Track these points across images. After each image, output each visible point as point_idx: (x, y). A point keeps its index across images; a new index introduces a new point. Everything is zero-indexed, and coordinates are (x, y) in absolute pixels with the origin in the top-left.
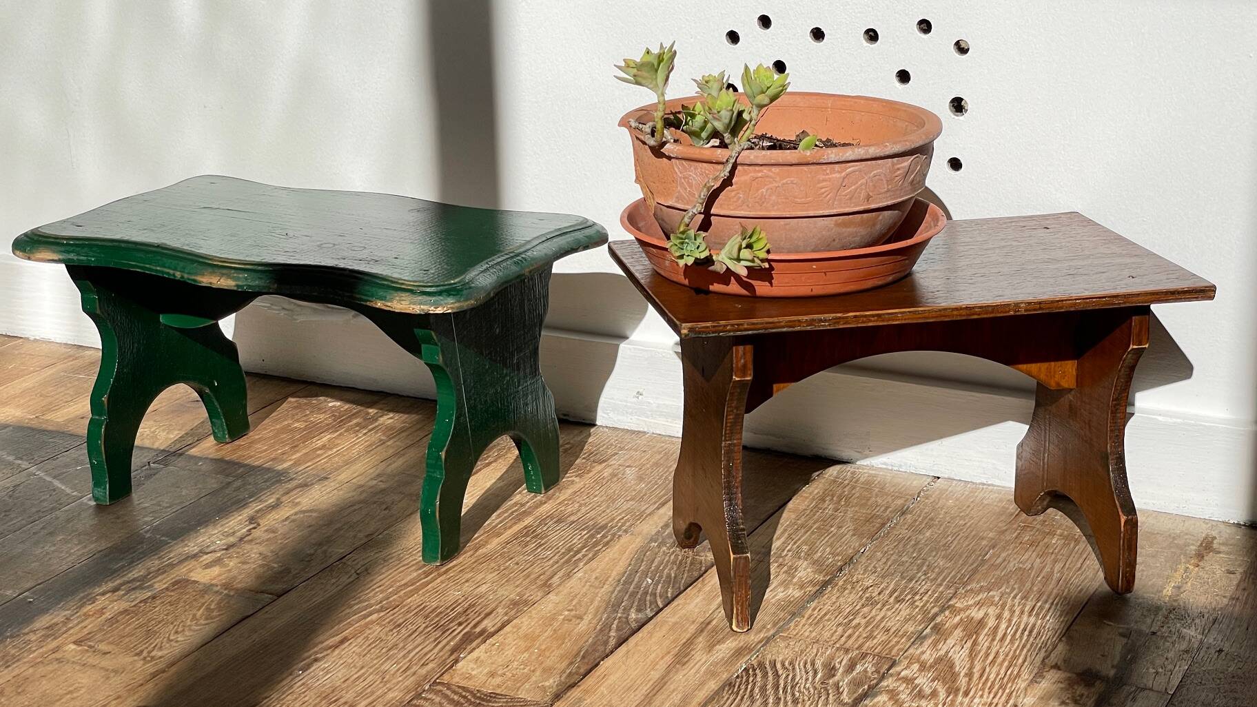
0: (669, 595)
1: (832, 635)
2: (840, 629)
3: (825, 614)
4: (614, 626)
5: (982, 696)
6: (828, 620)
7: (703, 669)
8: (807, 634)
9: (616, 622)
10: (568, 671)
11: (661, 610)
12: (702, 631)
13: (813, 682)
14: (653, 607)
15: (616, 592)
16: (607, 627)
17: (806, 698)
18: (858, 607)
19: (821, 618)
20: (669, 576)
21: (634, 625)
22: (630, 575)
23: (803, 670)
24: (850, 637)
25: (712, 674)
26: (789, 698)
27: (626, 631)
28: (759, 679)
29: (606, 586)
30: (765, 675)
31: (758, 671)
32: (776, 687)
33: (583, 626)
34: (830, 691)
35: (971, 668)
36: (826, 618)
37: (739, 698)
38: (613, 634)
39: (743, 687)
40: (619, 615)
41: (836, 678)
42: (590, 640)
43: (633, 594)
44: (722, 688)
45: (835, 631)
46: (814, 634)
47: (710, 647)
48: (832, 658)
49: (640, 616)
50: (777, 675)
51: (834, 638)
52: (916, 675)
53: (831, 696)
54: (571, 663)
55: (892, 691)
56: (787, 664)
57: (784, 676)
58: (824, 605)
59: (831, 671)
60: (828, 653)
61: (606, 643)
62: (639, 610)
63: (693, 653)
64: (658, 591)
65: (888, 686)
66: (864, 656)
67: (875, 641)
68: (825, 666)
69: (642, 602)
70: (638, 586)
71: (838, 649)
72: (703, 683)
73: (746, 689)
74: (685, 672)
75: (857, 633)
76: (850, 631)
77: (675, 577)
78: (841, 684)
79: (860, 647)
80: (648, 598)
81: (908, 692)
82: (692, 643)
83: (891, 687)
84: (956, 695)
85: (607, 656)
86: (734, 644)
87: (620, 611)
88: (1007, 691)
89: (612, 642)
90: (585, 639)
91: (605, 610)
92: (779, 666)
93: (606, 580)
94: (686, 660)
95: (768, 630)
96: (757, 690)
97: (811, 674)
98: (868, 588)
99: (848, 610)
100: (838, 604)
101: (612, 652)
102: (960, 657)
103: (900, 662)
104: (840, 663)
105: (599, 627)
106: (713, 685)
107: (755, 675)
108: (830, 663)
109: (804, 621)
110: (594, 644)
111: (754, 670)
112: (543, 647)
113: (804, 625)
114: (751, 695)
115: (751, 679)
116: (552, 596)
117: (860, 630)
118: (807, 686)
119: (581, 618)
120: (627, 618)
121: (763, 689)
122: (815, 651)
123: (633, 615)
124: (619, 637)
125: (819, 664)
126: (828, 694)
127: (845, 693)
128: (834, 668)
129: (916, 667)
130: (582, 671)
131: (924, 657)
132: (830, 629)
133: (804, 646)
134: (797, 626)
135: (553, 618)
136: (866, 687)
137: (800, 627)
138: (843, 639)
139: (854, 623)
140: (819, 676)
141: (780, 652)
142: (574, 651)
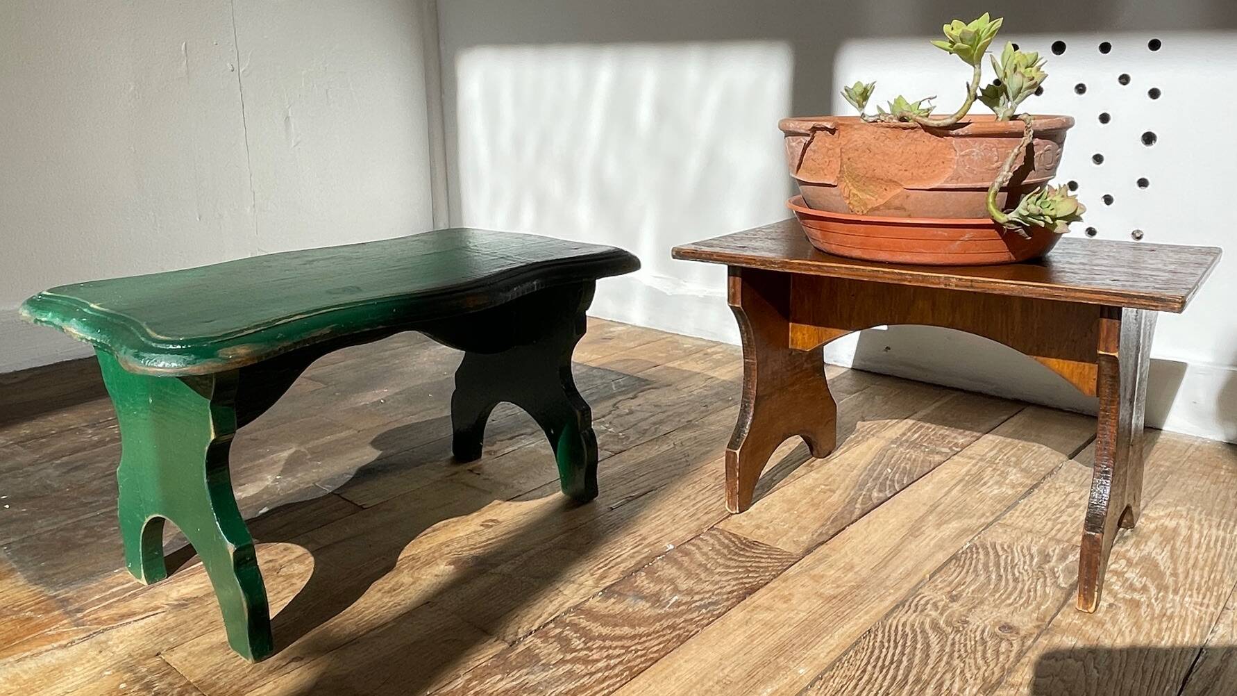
0: (905, 482)
1: (1044, 527)
2: (1050, 524)
3: (1036, 510)
4: (860, 500)
5: (1191, 596)
6: (1039, 515)
7: (932, 543)
8: (1021, 524)
9: (861, 498)
10: (819, 531)
11: (898, 492)
12: (931, 512)
13: (1030, 565)
14: (892, 489)
15: (863, 476)
16: (853, 501)
17: (1026, 578)
18: (1063, 508)
19: (1033, 513)
20: (905, 468)
21: (875, 501)
22: (875, 464)
23: (1021, 554)
24: (1059, 530)
25: (940, 547)
26: (1010, 577)
27: (870, 505)
28: (981, 556)
29: (855, 471)
30: (987, 554)
31: (980, 550)
32: (998, 565)
33: (835, 498)
34: (1047, 576)
35: (1175, 569)
36: (1037, 513)
37: (965, 570)
38: (858, 506)
39: (968, 562)
40: (864, 493)
41: (1052, 564)
42: (840, 509)
43: (877, 478)
44: (950, 560)
45: (1046, 525)
46: (1027, 525)
47: (939, 525)
48: (1046, 546)
49: (881, 495)
50: (997, 555)
51: (1045, 530)
52: (1125, 570)
53: (1048, 579)
54: (823, 525)
56: (1006, 547)
57: (1004, 557)
58: (1034, 502)
59: (1046, 558)
60: (1042, 541)
61: (852, 513)
62: (880, 491)
63: (924, 528)
64: (896, 478)
68: (1040, 552)
69: (883, 484)
70: (880, 474)
71: (1050, 539)
72: (932, 555)
73: (971, 564)
74: (917, 543)
75: (1065, 529)
76: (1059, 526)
77: (910, 470)
78: (1056, 570)
79: (1070, 540)
80: (888, 482)
81: (1120, 584)
82: (923, 521)
84: (1167, 592)
85: (852, 523)
86: (959, 525)
87: (865, 490)
88: (1215, 594)
89: (857, 512)
90: (835, 508)
91: (854, 488)
92: (999, 548)
93: (856, 466)
94: (917, 533)
95: (987, 517)
96: (980, 566)
97: (1027, 558)
98: (1069, 493)
99: (1054, 509)
100: (1045, 503)
101: (856, 520)
102: (1162, 558)
104: (1054, 551)
105: (847, 500)
106: (941, 557)
107: (978, 553)
108: (1045, 551)
109: (1017, 514)
110: (842, 512)
111: (977, 549)
112: (802, 510)
113: (1018, 517)
114: (975, 570)
115: (975, 556)
116: (813, 474)
117: (1068, 526)
118: (1026, 567)
119: (834, 492)
120: (870, 496)
121: (986, 566)
122: (1030, 539)
123: (875, 494)
124: (863, 509)
125: (1034, 550)
126: (1045, 578)
127: (1061, 579)
128: (1048, 555)
129: (1123, 562)
130: (831, 532)
131: (1130, 555)
132: (1041, 523)
133: (1019, 534)
134: (1011, 517)
135: (812, 489)
137: (1014, 518)
138: (1054, 532)
139: (1061, 520)
140: (1036, 560)
141: (999, 536)
142: (826, 517)
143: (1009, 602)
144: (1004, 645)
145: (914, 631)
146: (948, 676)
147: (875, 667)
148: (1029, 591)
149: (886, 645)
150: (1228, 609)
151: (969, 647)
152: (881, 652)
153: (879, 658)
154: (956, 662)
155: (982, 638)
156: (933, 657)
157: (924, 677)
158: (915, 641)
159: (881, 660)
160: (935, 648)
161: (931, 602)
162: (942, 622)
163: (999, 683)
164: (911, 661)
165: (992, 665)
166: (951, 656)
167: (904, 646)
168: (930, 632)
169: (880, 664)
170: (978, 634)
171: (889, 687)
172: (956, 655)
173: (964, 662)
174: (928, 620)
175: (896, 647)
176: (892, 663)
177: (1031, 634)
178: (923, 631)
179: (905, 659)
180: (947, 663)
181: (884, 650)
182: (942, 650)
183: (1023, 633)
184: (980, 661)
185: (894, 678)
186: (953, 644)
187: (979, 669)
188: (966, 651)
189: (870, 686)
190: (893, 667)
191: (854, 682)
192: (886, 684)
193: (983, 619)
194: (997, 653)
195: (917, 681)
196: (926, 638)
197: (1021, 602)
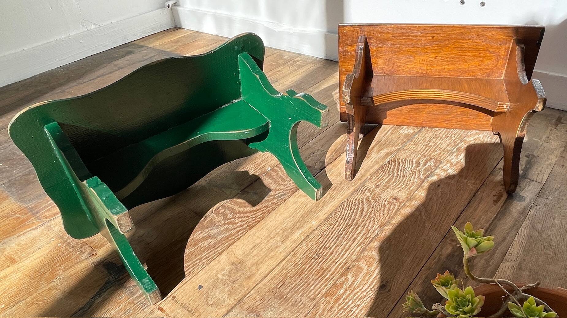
2: (424, 147)
3: (420, 141)
6: (420, 143)
7: (374, 160)
8: (412, 148)
10: (330, 157)
12: (377, 145)
13: (411, 169)
17: (408, 175)
18: (432, 139)
19: (418, 142)
23: (409, 163)
24: (427, 151)
25: (377, 162)
26: (402, 175)
28: (392, 166)
30: (395, 165)
31: (393, 162)
32: (398, 169)
34: (417, 173)
36: (420, 142)
37: (384, 173)
39: (386, 169)
41: (420, 168)
44: (379, 169)
45: (422, 148)
46: (415, 148)
47: (378, 152)
48: (419, 159)
50: (399, 165)
51: (422, 150)
52: (448, 168)
53: (417, 175)
54: (332, 154)
55: (439, 174)
56: (403, 160)
57: (401, 165)
58: (420, 137)
59: (418, 164)
60: (418, 157)
63: (372, 153)
65: (438, 172)
66: (431, 159)
67: (436, 153)
68: (416, 162)
71: (422, 155)
72: (373, 166)
73: (387, 170)
74: (368, 161)
75: (430, 150)
76: (428, 148)
78: (421, 170)
79: (430, 155)
82: (372, 149)
83: (439, 173)
86: (386, 151)
90: (338, 145)
92: (400, 161)
95: (399, 146)
96: (391, 170)
97: (411, 165)
98: (436, 131)
99: (428, 140)
100: (425, 137)
103: (443, 162)
104: (422, 161)
105: (344, 141)
106: (376, 167)
107: (392, 164)
108: (419, 161)
109: (412, 143)
110: (341, 147)
111: (392, 162)
113: (412, 145)
114: (389, 173)
115: (390, 165)
117: (431, 148)
118: (409, 170)
121: (393, 170)
122: (414, 155)
125: (414, 161)
126: (416, 174)
127: (422, 174)
128: (419, 163)
129: (449, 165)
130: (334, 158)
131: (453, 161)
132: (421, 147)
133: (410, 153)
134: (409, 145)
136: (430, 172)
138: (425, 151)
139: (430, 145)
140: (414, 166)
141: (403, 155)
142: (333, 150)
143: (398, 186)
144: (392, 206)
145: (359, 202)
146: (368, 221)
147: (341, 219)
148: (408, 181)
149: (347, 209)
150: (484, 185)
151: (379, 208)
152: (345, 212)
153: (344, 215)
154: (373, 215)
155: (384, 204)
156: (364, 213)
157: (359, 222)
158: (358, 207)
159: (344, 216)
160: (366, 209)
161: (368, 189)
162: (370, 198)
163: (387, 223)
164: (355, 216)
165: (386, 216)
166: (371, 213)
167: (354, 209)
168: (365, 202)
169: (343, 218)
170: (383, 202)
171: (345, 228)
172: (373, 212)
173: (375, 215)
174: (365, 197)
175: (351, 210)
176: (348, 217)
177: (404, 201)
178: (363, 202)
179: (353, 215)
180: (369, 216)
181: (346, 212)
182: (368, 210)
183: (401, 201)
184: (382, 215)
185: (348, 223)
186: (373, 207)
187: (380, 218)
188: (377, 210)
189: (338, 227)
190: (348, 218)
191: (333, 226)
192: (344, 226)
193: (386, 195)
194: (389, 210)
195: (356, 224)
196: (363, 205)
197: (403, 187)
